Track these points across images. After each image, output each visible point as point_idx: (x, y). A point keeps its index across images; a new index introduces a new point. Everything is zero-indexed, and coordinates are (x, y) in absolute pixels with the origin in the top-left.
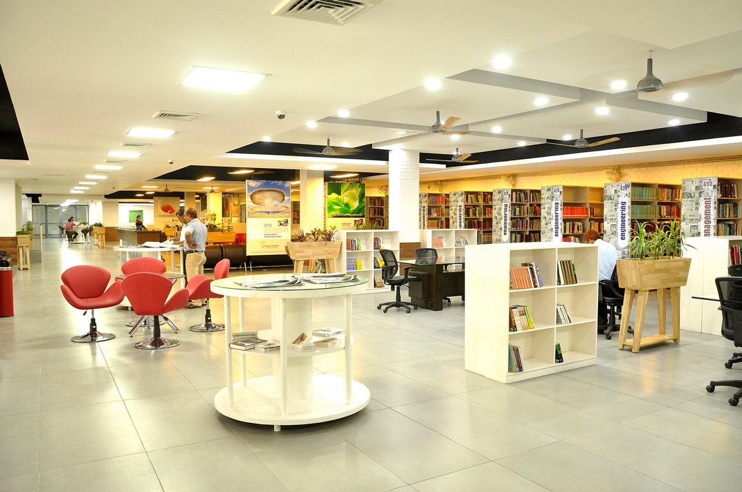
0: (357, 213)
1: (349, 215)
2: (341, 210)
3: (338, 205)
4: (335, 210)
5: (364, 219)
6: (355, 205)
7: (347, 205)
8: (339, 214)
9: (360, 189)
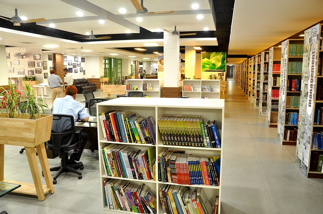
0: (220, 69)
1: (215, 70)
2: (210, 68)
3: (209, 65)
4: (206, 67)
5: (225, 73)
6: (219, 64)
7: (214, 65)
8: (209, 69)
9: (222, 56)
